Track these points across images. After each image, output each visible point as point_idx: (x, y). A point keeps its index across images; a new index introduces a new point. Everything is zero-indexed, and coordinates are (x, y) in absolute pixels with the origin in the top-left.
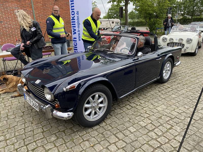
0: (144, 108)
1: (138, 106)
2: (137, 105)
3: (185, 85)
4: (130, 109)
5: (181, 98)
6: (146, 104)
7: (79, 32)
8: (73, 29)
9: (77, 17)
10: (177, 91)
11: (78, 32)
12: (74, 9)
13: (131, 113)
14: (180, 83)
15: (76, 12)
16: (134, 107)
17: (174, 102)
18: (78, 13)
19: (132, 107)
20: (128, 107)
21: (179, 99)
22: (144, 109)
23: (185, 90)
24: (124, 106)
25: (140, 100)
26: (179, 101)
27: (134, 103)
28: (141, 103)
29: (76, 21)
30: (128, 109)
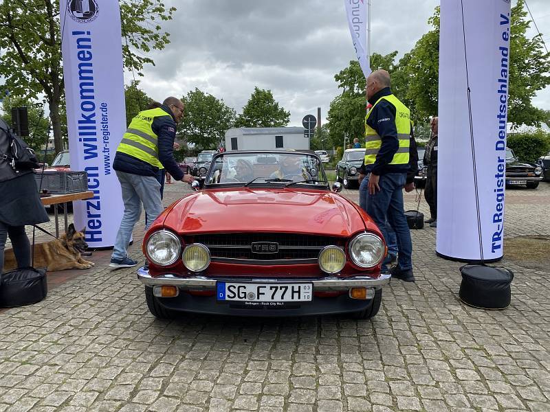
7: (106, 154)
8: (85, 145)
9: (103, 115)
11: (104, 152)
12: (93, 97)
15: (98, 106)
18: (104, 107)
29: (99, 125)
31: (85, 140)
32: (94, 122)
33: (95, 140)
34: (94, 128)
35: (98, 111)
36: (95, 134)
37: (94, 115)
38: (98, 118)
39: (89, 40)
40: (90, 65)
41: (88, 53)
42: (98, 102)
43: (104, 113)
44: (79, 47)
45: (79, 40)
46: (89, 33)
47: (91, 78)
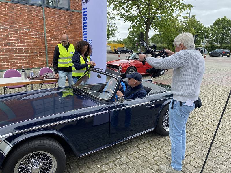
0: (155, 157)
1: (148, 155)
2: (148, 153)
3: (206, 130)
4: (138, 158)
5: (200, 147)
6: (158, 152)
10: (196, 137)
12: (86, 37)
13: (139, 163)
14: (201, 127)
16: (144, 155)
17: (191, 152)
18: (90, 41)
19: (141, 155)
20: (136, 154)
21: (196, 148)
22: (155, 159)
23: (205, 137)
24: (132, 154)
25: (151, 146)
26: (197, 150)
27: (144, 150)
28: (152, 151)
30: (136, 158)
40: (86, 23)
41: (86, 17)
44: (84, 15)
45: (84, 12)
46: (86, 9)
47: (86, 29)
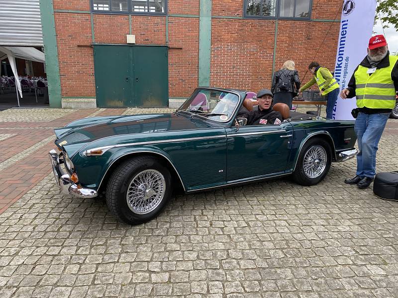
8: (336, 79)
12: (343, 54)
31: (337, 76)
32: (341, 67)
33: (339, 76)
34: (340, 70)
35: (344, 62)
36: (340, 73)
37: (341, 64)
38: (343, 65)
39: (347, 24)
40: (345, 37)
41: (345, 31)
42: (344, 57)
43: (347, 62)
44: (343, 29)
45: (343, 25)
46: (347, 21)
47: (344, 44)
